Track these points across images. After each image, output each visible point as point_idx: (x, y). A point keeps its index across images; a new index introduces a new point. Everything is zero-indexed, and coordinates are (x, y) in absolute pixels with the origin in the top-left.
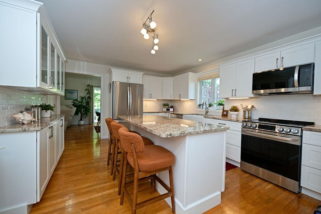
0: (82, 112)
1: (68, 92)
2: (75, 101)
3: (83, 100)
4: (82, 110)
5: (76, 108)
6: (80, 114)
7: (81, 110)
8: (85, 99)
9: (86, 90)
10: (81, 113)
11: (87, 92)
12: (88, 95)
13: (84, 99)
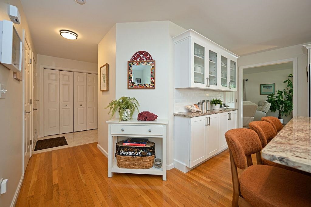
0: (281, 109)
1: (263, 87)
2: (270, 96)
3: (281, 94)
4: (281, 106)
5: (270, 104)
6: (277, 111)
7: (279, 107)
8: (285, 94)
9: (285, 82)
10: (279, 109)
11: (287, 84)
12: (289, 88)
13: (283, 94)
